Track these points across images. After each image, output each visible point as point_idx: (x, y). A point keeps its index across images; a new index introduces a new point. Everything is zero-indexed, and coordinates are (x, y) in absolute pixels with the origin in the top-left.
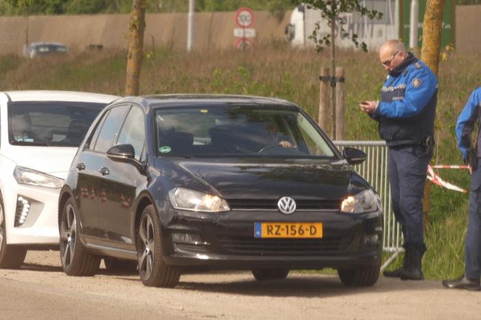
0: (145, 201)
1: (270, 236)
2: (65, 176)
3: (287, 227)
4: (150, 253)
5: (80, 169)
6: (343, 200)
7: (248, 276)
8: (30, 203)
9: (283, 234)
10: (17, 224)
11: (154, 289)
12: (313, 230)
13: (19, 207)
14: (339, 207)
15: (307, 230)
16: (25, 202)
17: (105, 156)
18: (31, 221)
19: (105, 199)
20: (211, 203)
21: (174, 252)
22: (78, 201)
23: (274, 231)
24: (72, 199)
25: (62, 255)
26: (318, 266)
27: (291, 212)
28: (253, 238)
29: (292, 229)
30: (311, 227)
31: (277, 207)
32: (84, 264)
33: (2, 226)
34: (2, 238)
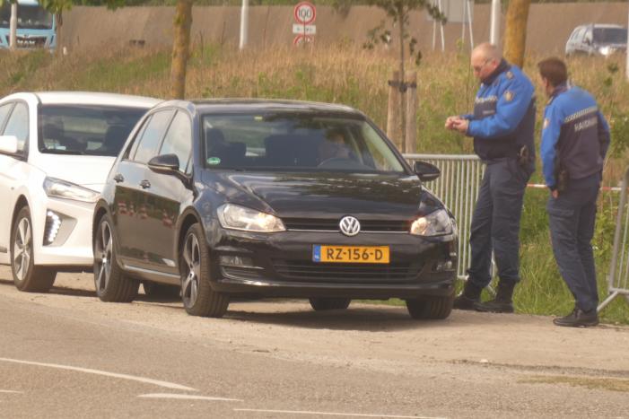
0: (191, 218)
1: (331, 260)
2: (101, 188)
3: (349, 250)
4: (196, 278)
5: (118, 181)
6: (413, 221)
7: (304, 306)
8: (61, 219)
9: (345, 259)
10: (46, 242)
11: (198, 318)
12: (379, 255)
13: (49, 223)
14: (408, 229)
15: (372, 254)
17: (146, 167)
18: (63, 238)
19: (145, 215)
20: (264, 222)
21: (222, 277)
22: (115, 218)
23: (335, 255)
24: (108, 215)
25: (96, 278)
26: (384, 296)
27: (354, 233)
28: (310, 262)
29: (355, 253)
30: (377, 251)
31: (338, 228)
32: (121, 288)
33: (30, 244)
34: (28, 257)
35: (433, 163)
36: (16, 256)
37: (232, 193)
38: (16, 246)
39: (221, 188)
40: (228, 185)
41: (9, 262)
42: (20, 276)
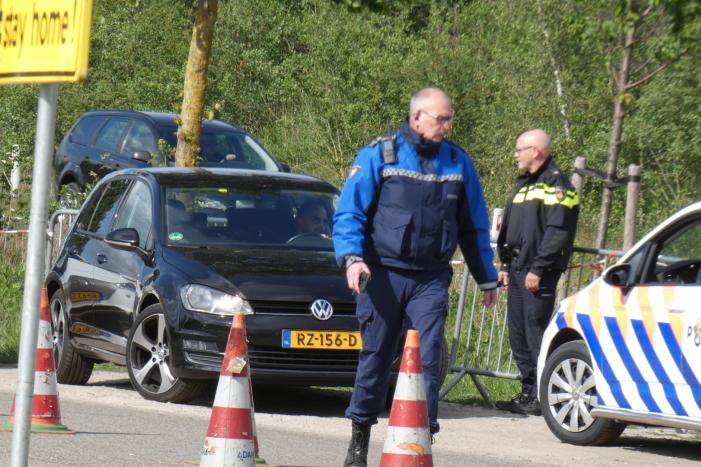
1: (301, 346)
3: (321, 336)
9: (317, 345)
15: (345, 339)
21: (185, 363)
23: (306, 341)
27: (326, 318)
28: (280, 348)
29: (327, 339)
30: (350, 336)
31: (310, 311)
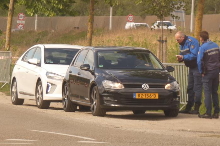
0: (94, 85)
1: (139, 98)
2: (64, 75)
3: (145, 95)
4: (95, 104)
5: (70, 73)
6: (166, 85)
7: (131, 113)
8: (52, 85)
9: (144, 97)
10: (47, 93)
11: (97, 117)
12: (155, 96)
13: (48, 86)
14: (164, 87)
15: (153, 96)
16: (50, 85)
17: (79, 68)
18: (52, 91)
19: (79, 84)
20: (118, 86)
21: (104, 104)
22: (69, 85)
23: (141, 96)
24: (67, 84)
25: (63, 104)
26: (156, 109)
27: (147, 89)
28: (133, 99)
29: (147, 96)
30: (154, 95)
31: (141, 87)
32: (71, 107)
33: (42, 93)
34: (41, 97)
35: (172, 66)
36: (37, 97)
37: (107, 76)
38: (37, 94)
39: (104, 75)
40: (106, 74)
41: (35, 99)
42: (39, 104)
